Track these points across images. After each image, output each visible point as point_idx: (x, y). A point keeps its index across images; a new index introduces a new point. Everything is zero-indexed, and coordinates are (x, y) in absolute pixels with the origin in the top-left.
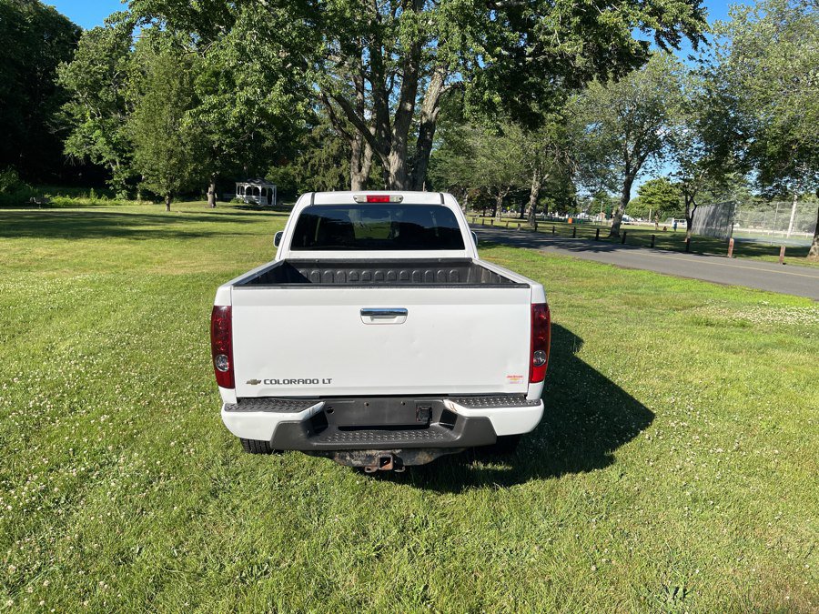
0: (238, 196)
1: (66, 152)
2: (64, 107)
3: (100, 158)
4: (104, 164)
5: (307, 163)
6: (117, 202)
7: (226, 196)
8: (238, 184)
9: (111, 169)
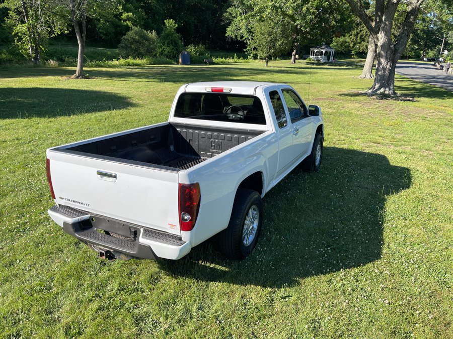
0: (311, 56)
1: (227, 35)
2: (228, 10)
3: (242, 37)
4: (244, 40)
5: (358, 34)
6: (247, 60)
7: (304, 56)
8: (311, 49)
9: (247, 43)
